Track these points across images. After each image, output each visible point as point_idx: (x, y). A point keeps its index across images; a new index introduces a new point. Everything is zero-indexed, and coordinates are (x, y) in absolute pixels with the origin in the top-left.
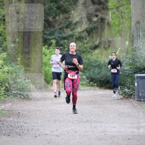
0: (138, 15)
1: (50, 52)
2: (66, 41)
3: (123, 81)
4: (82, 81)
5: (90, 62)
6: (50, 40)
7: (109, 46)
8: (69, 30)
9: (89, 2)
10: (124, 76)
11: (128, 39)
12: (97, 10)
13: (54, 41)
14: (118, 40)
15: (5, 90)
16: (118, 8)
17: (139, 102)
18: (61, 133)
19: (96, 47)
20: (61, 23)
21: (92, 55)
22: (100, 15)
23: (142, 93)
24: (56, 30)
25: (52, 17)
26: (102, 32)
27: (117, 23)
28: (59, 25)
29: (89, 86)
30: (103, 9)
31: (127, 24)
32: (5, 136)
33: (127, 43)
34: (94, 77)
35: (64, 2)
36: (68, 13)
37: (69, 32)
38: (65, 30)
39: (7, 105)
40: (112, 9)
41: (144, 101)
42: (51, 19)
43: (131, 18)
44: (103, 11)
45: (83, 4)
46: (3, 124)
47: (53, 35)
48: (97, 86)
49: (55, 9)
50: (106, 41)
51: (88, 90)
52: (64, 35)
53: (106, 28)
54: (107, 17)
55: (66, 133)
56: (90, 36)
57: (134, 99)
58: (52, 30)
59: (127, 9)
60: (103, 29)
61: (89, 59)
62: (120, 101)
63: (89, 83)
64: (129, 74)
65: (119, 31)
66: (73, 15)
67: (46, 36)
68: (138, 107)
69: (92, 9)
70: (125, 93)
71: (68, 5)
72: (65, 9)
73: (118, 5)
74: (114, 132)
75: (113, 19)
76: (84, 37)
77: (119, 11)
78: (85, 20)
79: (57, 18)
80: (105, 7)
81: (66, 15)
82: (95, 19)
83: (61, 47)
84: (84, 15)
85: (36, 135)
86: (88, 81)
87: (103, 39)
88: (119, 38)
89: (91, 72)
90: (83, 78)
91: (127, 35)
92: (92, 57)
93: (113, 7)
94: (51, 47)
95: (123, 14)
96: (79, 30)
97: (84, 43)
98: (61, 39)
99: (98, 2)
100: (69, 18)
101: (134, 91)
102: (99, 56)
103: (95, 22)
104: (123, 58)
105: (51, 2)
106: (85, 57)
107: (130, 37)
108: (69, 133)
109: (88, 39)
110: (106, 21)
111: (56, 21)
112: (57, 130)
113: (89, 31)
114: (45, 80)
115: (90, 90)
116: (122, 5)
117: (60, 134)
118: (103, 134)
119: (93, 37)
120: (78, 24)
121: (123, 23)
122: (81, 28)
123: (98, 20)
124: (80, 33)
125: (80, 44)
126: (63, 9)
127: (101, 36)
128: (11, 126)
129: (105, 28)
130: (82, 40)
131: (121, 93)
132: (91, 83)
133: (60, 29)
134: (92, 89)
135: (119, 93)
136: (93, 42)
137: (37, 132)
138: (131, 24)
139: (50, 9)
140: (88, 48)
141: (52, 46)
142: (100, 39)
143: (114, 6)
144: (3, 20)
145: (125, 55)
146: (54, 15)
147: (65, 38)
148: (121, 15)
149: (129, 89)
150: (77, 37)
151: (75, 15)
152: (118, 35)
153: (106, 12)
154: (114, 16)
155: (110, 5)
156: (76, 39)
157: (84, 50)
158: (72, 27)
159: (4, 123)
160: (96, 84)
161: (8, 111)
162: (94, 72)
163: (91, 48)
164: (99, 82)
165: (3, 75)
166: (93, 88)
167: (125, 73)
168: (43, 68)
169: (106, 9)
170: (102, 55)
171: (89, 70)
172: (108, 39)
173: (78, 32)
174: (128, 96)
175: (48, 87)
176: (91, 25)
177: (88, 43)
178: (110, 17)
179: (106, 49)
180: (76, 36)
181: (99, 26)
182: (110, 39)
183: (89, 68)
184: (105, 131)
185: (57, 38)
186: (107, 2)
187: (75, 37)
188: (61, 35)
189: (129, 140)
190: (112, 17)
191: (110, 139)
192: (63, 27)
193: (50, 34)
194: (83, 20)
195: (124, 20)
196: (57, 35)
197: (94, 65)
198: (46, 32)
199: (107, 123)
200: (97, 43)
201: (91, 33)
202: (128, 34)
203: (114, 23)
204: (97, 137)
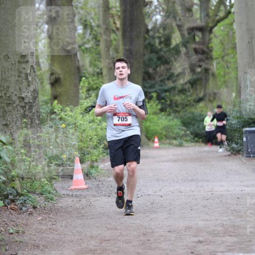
0: (245, 65)
1: (151, 106)
2: (167, 94)
3: (230, 136)
4: (185, 137)
5: (195, 116)
6: (150, 93)
7: (215, 99)
8: (171, 82)
9: (192, 52)
10: (231, 130)
11: (235, 91)
12: (200, 60)
13: (154, 95)
14: (224, 91)
15: (103, 148)
16: (223, 57)
17: (248, 158)
18: (165, 193)
19: (200, 100)
20: (162, 75)
21: (196, 109)
22: (204, 66)
23: (251, 149)
24: (156, 83)
25: (152, 68)
26: (206, 84)
27: (222, 73)
28: (160, 77)
29: (193, 142)
30: (207, 58)
31: (233, 75)
32: (105, 197)
33: (234, 94)
34: (199, 132)
35: (165, 53)
36: (169, 64)
37: (170, 84)
38: (166, 82)
39: (106, 164)
40: (217, 58)
41: (253, 157)
42: (151, 70)
43: (237, 68)
44: (207, 61)
45: (185, 54)
46: (102, 184)
47: (154, 87)
48: (203, 142)
49: (155, 60)
50: (211, 92)
51: (192, 146)
52: (166, 88)
53: (211, 79)
54: (211, 67)
55: (171, 193)
56: (194, 88)
57: (243, 155)
58: (153, 82)
59: (233, 58)
60: (207, 80)
61: (193, 113)
62: (227, 158)
63: (194, 139)
64: (237, 128)
65: (225, 82)
66: (175, 66)
67: (146, 90)
68: (247, 163)
69: (195, 59)
70: (233, 148)
71: (169, 55)
72: (166, 60)
73: (223, 54)
74: (222, 191)
75: (217, 69)
76: (187, 90)
77: (224, 61)
78: (188, 71)
79: (158, 69)
80: (208, 56)
81: (167, 66)
82: (199, 70)
83: (163, 101)
84: (187, 66)
85: (138, 196)
86: (192, 136)
87: (207, 91)
88: (225, 90)
89: (196, 127)
90: (187, 134)
91: (233, 86)
92: (196, 111)
93: (217, 56)
94: (152, 101)
95: (228, 64)
96: (181, 81)
97: (187, 96)
98: (162, 92)
99: (201, 52)
100: (170, 69)
101: (243, 146)
102: (204, 109)
103: (199, 73)
104: (229, 111)
105: (152, 53)
106: (188, 111)
107: (237, 88)
108: (173, 193)
109: (191, 91)
110: (211, 72)
111: (156, 73)
112: (160, 190)
113: (193, 83)
114: (146, 136)
115: (195, 146)
116: (227, 54)
117: (164, 195)
118: (210, 193)
119: (196, 89)
120: (181, 76)
121: (229, 73)
122: (184, 80)
123: (202, 71)
124: (183, 85)
125: (183, 97)
126: (164, 59)
127: (205, 88)
128: (112, 187)
129: (209, 80)
130: (184, 92)
131: (228, 149)
132: (196, 139)
133: (161, 81)
134: (197, 146)
135: (226, 149)
136: (197, 95)
137: (139, 193)
138: (237, 74)
139: (150, 60)
140: (192, 101)
141: (153, 99)
142: (205, 91)
143: (219, 55)
144: (100, 73)
145: (231, 107)
146: (154, 66)
147: (166, 91)
148: (227, 65)
149: (237, 144)
150: (180, 89)
151: (177, 66)
152: (224, 86)
153: (210, 62)
154: (219, 66)
155: (215, 54)
156: (179, 91)
157: (187, 103)
158: (174, 79)
159: (104, 183)
160: (201, 140)
161: (107, 170)
162: (198, 127)
163: (195, 101)
164: (204, 138)
165: (101, 132)
166: (198, 144)
167: (232, 127)
168: (144, 124)
169: (210, 58)
170: (207, 108)
171: (194, 125)
172: (213, 91)
173: (180, 84)
174: (236, 152)
175: (149, 144)
176: (194, 76)
177: (192, 96)
178: (215, 67)
179: (211, 101)
180: (178, 88)
181: (203, 77)
182: (215, 91)
183: (193, 122)
184: (212, 191)
185: (158, 91)
186: (211, 51)
187: (177, 90)
188: (162, 88)
189: (238, 200)
190: (216, 67)
191: (218, 198)
192: (164, 79)
193: (150, 87)
194: (186, 71)
195: (230, 70)
196: (157, 87)
197: (199, 119)
198: (146, 85)
199: (214, 181)
200: (201, 95)
201: (195, 86)
202: (235, 85)
203: (219, 73)
204: (204, 197)
